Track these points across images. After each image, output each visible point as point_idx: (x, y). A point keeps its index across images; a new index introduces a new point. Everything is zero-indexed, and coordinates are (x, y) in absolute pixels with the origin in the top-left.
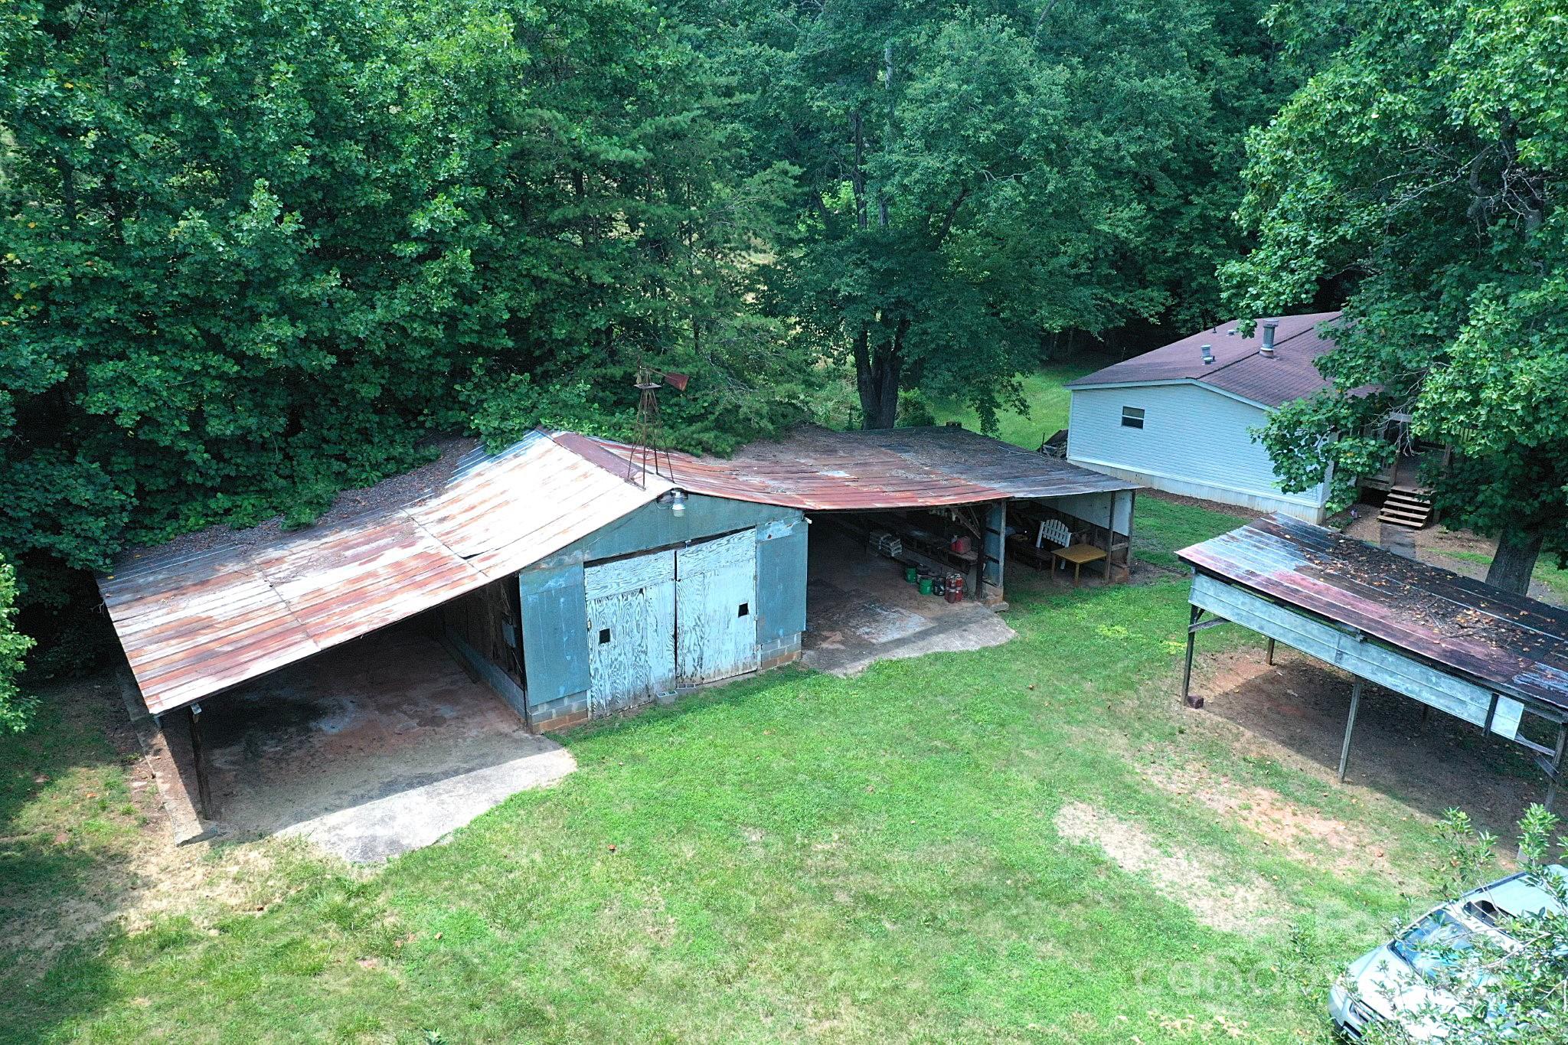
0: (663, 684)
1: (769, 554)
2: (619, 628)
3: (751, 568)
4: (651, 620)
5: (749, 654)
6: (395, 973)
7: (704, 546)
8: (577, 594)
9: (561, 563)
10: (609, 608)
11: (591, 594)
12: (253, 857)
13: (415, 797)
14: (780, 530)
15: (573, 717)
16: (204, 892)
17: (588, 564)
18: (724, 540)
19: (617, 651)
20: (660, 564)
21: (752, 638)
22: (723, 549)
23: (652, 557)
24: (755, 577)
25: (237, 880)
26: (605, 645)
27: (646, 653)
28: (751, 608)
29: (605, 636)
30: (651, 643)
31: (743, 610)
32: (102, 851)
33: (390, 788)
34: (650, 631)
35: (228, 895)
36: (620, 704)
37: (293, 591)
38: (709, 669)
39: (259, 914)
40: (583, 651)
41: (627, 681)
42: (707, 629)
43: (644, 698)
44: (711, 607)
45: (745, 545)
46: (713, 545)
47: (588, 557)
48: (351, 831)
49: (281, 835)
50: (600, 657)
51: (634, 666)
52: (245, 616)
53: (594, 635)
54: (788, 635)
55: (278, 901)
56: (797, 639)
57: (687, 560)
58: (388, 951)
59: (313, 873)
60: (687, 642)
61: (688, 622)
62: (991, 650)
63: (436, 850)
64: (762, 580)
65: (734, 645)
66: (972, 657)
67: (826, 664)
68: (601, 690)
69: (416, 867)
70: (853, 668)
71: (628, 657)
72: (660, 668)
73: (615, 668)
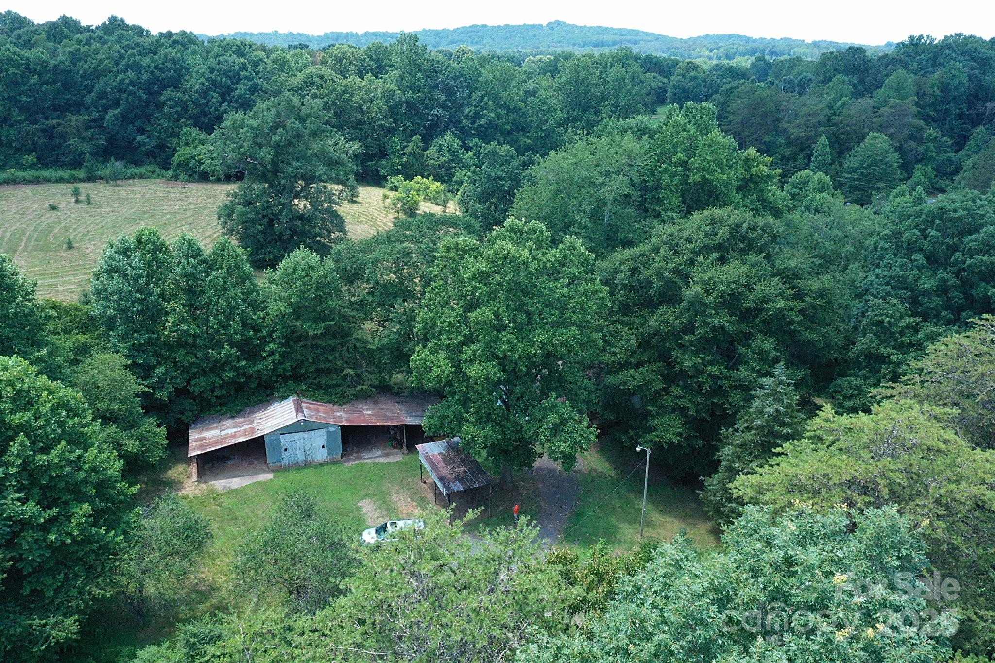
0: (302, 461)
1: (329, 434)
2: (289, 448)
3: (325, 437)
4: (298, 447)
5: (326, 457)
6: (219, 508)
7: (310, 432)
8: (279, 440)
9: (274, 434)
10: (287, 444)
11: (282, 440)
12: (204, 486)
13: (238, 479)
14: (332, 429)
15: (278, 466)
16: (193, 491)
17: (282, 434)
18: (316, 431)
19: (289, 453)
20: (300, 434)
21: (326, 453)
22: (316, 433)
23: (298, 433)
24: (326, 440)
25: (199, 489)
26: (286, 452)
27: (297, 454)
28: (325, 446)
29: (286, 450)
30: (298, 452)
31: (323, 447)
32: (179, 481)
33: (235, 477)
34: (298, 450)
35: (197, 492)
36: (290, 465)
37: (223, 433)
38: (314, 459)
39: (201, 495)
40: (281, 453)
41: (292, 460)
42: (313, 450)
43: (297, 464)
44: (314, 445)
45: (323, 432)
46: (313, 432)
48: (223, 484)
49: (211, 483)
50: (285, 455)
51: (294, 457)
52: (212, 438)
53: (283, 450)
54: (336, 454)
55: (205, 494)
56: (339, 455)
57: (306, 435)
58: (219, 505)
59: (213, 490)
60: (308, 453)
61: (307, 449)
62: (389, 463)
63: (236, 490)
64: (328, 440)
65: (321, 455)
66: (382, 464)
67: (348, 461)
68: (285, 462)
69: (231, 492)
70: (351, 464)
71: (292, 455)
72: (301, 458)
73: (289, 457)
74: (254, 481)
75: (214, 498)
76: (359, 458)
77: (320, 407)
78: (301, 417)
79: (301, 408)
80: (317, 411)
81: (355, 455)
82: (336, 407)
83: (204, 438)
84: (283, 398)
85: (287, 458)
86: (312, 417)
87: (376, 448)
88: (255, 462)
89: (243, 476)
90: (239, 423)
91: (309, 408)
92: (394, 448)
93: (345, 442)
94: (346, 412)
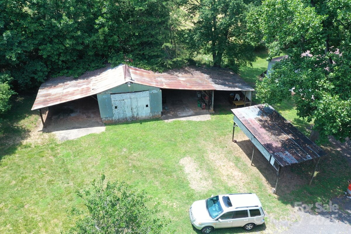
0: (130, 117)
1: (153, 97)
2: (119, 106)
3: (148, 98)
4: (126, 105)
5: (149, 114)
6: (54, 160)
7: (137, 93)
8: (109, 99)
9: (105, 93)
10: (116, 103)
11: (113, 100)
12: (46, 135)
14: (155, 91)
15: (110, 121)
16: (36, 140)
17: (111, 94)
18: (141, 92)
19: (119, 110)
20: (127, 95)
21: (149, 111)
22: (141, 94)
23: (125, 94)
24: (149, 100)
25: (42, 139)
26: (116, 109)
27: (125, 111)
28: (149, 105)
29: (116, 107)
31: (147, 106)
32: (28, 130)
34: (126, 108)
35: (39, 141)
36: (120, 120)
37: (65, 91)
38: (140, 116)
39: (41, 145)
40: (113, 110)
41: (121, 116)
42: (139, 109)
43: (125, 120)
44: (139, 105)
45: (146, 94)
46: (139, 93)
47: (111, 93)
48: (63, 135)
49: (54, 133)
50: (115, 111)
51: (123, 113)
52: (56, 94)
53: (114, 107)
54: (158, 112)
55: (45, 144)
56: (160, 113)
57: (133, 95)
58: (55, 156)
59: (53, 140)
60: (135, 110)
61: (134, 107)
62: (201, 122)
63: (73, 141)
64: (151, 101)
65: (145, 112)
66: (196, 123)
67: (167, 118)
68: (116, 117)
69: (68, 143)
70: (170, 121)
71: (121, 112)
72: (129, 114)
73: (119, 113)
74: (89, 133)
75: (52, 149)
76: (176, 116)
77: (145, 73)
78: (128, 80)
79: (129, 73)
80: (142, 75)
81: (173, 113)
82: (156, 74)
83: (49, 95)
84: (115, 65)
85: (117, 114)
86: (137, 80)
87: (188, 107)
88: (92, 116)
89: (80, 128)
90: (79, 83)
91: (135, 73)
92: (203, 109)
93: (164, 102)
94: (165, 78)
